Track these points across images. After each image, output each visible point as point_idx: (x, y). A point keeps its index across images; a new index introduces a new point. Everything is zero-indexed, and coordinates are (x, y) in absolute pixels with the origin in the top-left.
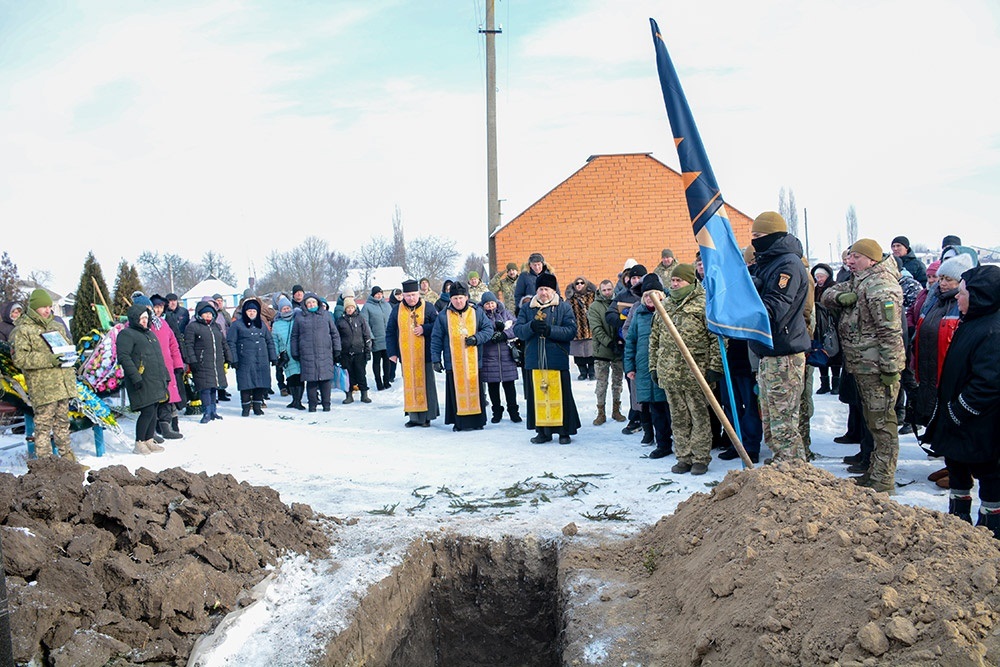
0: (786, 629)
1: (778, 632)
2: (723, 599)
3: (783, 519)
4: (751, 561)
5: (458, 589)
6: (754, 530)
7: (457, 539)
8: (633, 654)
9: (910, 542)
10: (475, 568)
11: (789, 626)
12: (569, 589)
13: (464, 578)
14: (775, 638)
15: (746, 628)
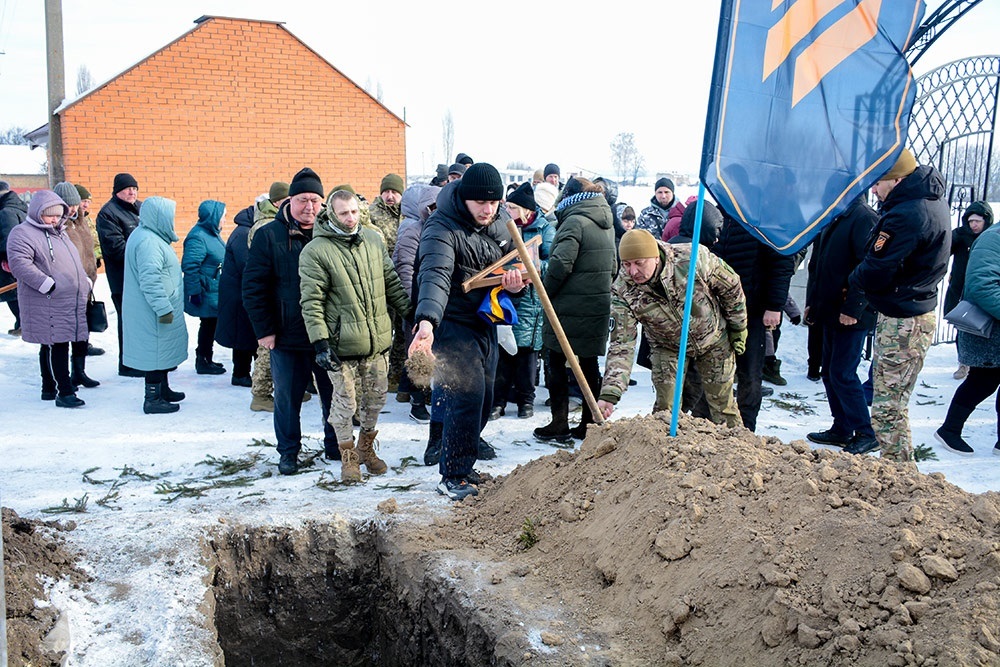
0: (794, 582)
1: (787, 587)
2: (677, 563)
3: (710, 472)
4: (701, 520)
5: (247, 597)
6: (682, 487)
7: (247, 531)
8: (580, 637)
9: (885, 486)
10: (269, 568)
11: (796, 579)
12: (442, 575)
13: (253, 581)
14: (787, 591)
15: (740, 588)
